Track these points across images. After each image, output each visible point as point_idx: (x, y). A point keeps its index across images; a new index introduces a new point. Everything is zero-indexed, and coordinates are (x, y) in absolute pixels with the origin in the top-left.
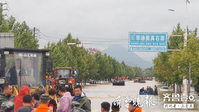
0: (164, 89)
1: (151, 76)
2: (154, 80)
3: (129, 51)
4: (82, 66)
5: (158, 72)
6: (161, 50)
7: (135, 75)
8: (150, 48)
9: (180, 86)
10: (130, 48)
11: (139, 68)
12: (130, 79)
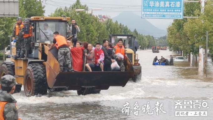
0: (179, 59)
1: (164, 45)
2: (168, 50)
3: (142, 18)
4: (91, 34)
5: (172, 41)
6: (176, 17)
7: (148, 44)
8: (164, 15)
9: (196, 56)
10: (143, 14)
11: (152, 37)
12: (142, 48)
